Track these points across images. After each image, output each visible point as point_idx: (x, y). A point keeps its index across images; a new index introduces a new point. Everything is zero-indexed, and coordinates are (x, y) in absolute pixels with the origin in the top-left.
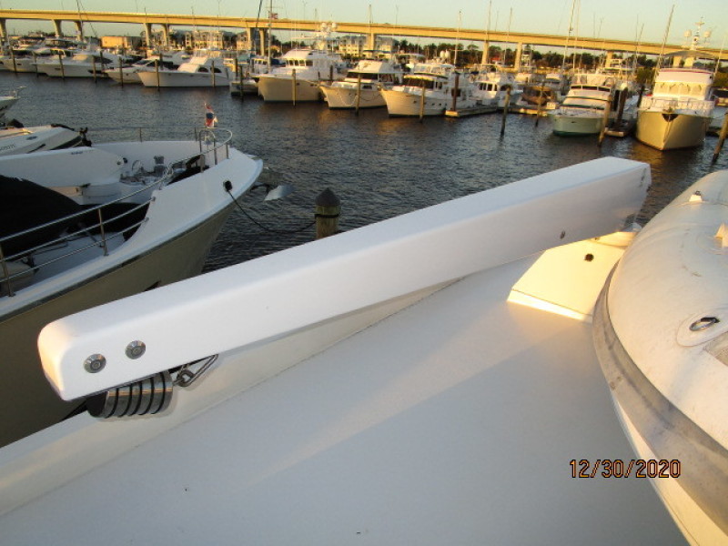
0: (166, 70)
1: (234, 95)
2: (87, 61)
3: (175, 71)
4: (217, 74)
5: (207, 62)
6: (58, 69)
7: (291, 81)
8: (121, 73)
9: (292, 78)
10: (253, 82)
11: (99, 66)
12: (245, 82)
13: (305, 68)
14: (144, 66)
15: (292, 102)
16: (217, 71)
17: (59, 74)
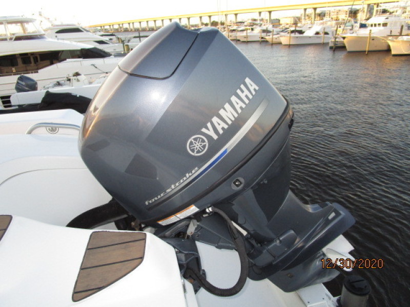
0: (297, 35)
1: (331, 48)
2: (259, 32)
3: (301, 35)
4: (326, 36)
5: (321, 29)
6: (245, 38)
7: (367, 37)
8: (272, 38)
9: (368, 36)
10: (342, 40)
11: (264, 35)
12: (337, 40)
13: (382, 28)
14: (286, 33)
15: (365, 51)
16: (326, 33)
17: (245, 40)
